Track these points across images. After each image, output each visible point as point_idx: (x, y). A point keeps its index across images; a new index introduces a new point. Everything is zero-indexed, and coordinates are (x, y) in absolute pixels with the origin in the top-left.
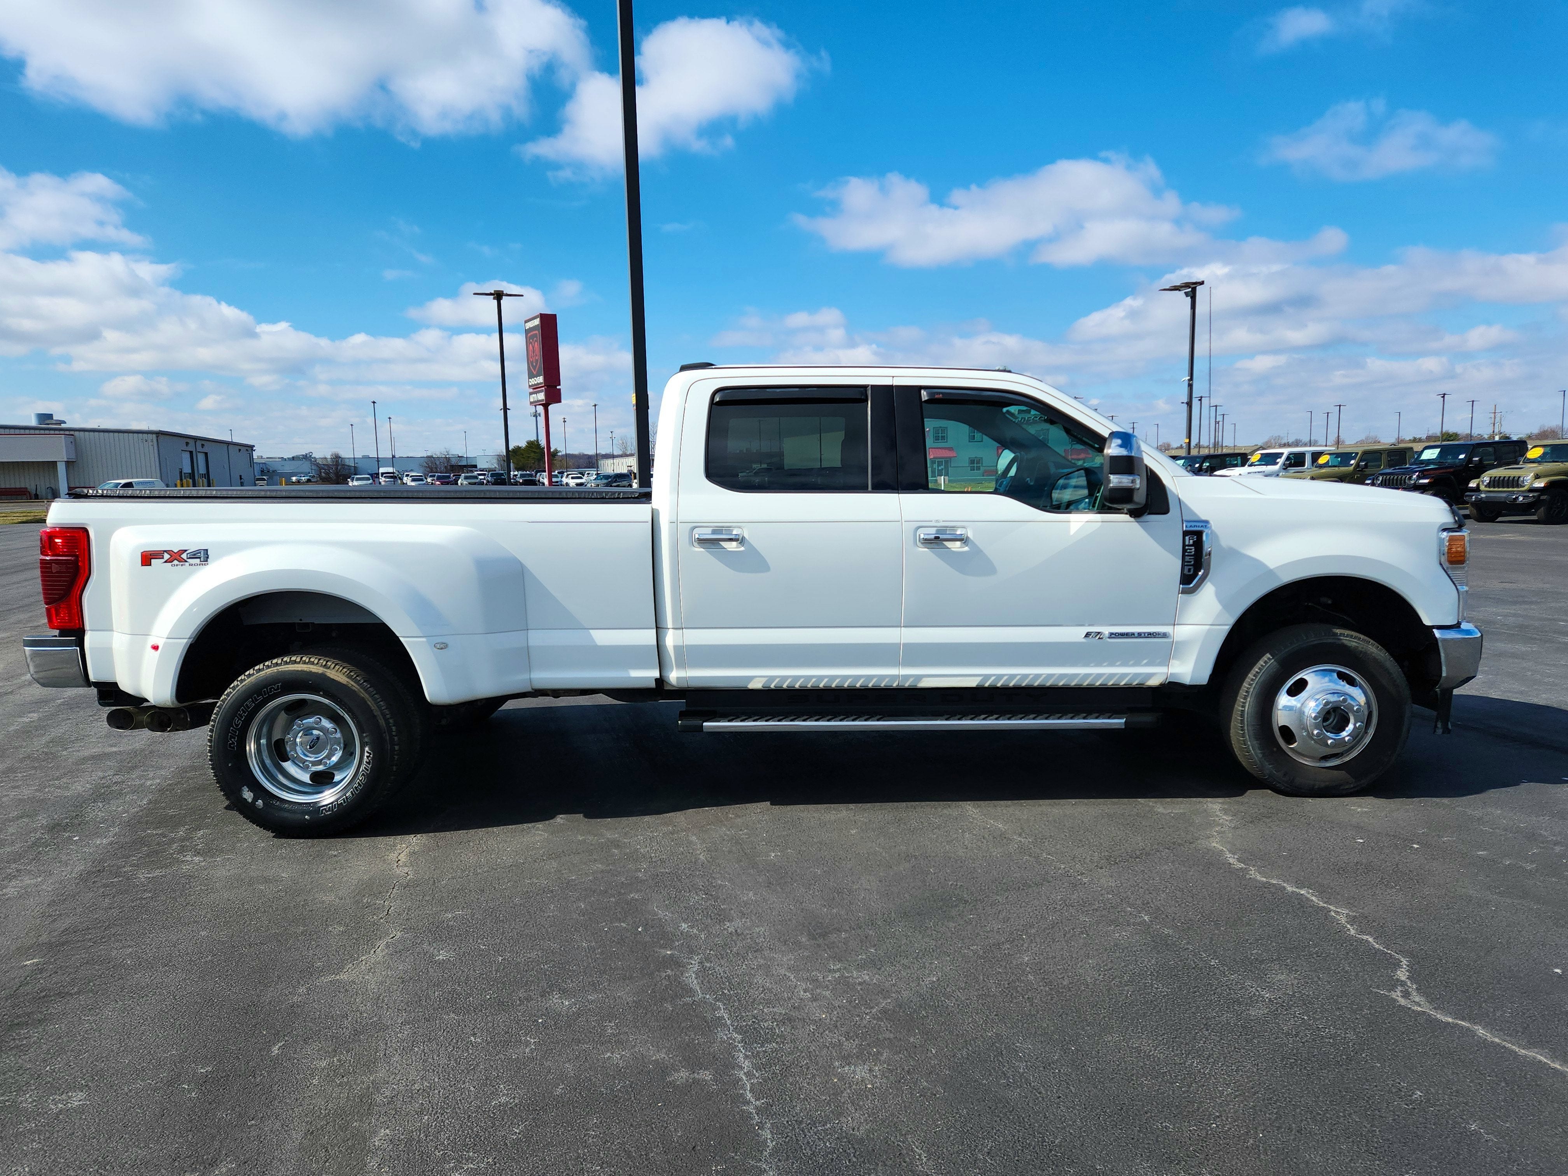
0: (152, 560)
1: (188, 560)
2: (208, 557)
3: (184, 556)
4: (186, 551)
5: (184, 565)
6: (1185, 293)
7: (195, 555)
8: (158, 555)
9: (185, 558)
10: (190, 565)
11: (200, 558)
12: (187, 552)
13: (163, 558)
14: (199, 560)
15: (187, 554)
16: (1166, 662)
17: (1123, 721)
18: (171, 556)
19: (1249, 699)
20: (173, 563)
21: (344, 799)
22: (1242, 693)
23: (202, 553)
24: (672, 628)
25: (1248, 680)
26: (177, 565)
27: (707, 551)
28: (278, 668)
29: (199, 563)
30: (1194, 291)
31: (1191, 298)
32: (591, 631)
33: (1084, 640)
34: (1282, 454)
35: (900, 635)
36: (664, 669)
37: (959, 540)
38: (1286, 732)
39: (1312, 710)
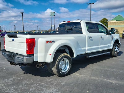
7: (53, 41)
10: (53, 43)
16: (110, 47)
17: (110, 52)
20: (51, 43)
24: (87, 47)
27: (90, 39)
28: (63, 55)
32: (81, 48)
34: (37, 32)
35: (100, 46)
36: (86, 51)
37: (103, 37)
38: (115, 52)
39: (117, 50)
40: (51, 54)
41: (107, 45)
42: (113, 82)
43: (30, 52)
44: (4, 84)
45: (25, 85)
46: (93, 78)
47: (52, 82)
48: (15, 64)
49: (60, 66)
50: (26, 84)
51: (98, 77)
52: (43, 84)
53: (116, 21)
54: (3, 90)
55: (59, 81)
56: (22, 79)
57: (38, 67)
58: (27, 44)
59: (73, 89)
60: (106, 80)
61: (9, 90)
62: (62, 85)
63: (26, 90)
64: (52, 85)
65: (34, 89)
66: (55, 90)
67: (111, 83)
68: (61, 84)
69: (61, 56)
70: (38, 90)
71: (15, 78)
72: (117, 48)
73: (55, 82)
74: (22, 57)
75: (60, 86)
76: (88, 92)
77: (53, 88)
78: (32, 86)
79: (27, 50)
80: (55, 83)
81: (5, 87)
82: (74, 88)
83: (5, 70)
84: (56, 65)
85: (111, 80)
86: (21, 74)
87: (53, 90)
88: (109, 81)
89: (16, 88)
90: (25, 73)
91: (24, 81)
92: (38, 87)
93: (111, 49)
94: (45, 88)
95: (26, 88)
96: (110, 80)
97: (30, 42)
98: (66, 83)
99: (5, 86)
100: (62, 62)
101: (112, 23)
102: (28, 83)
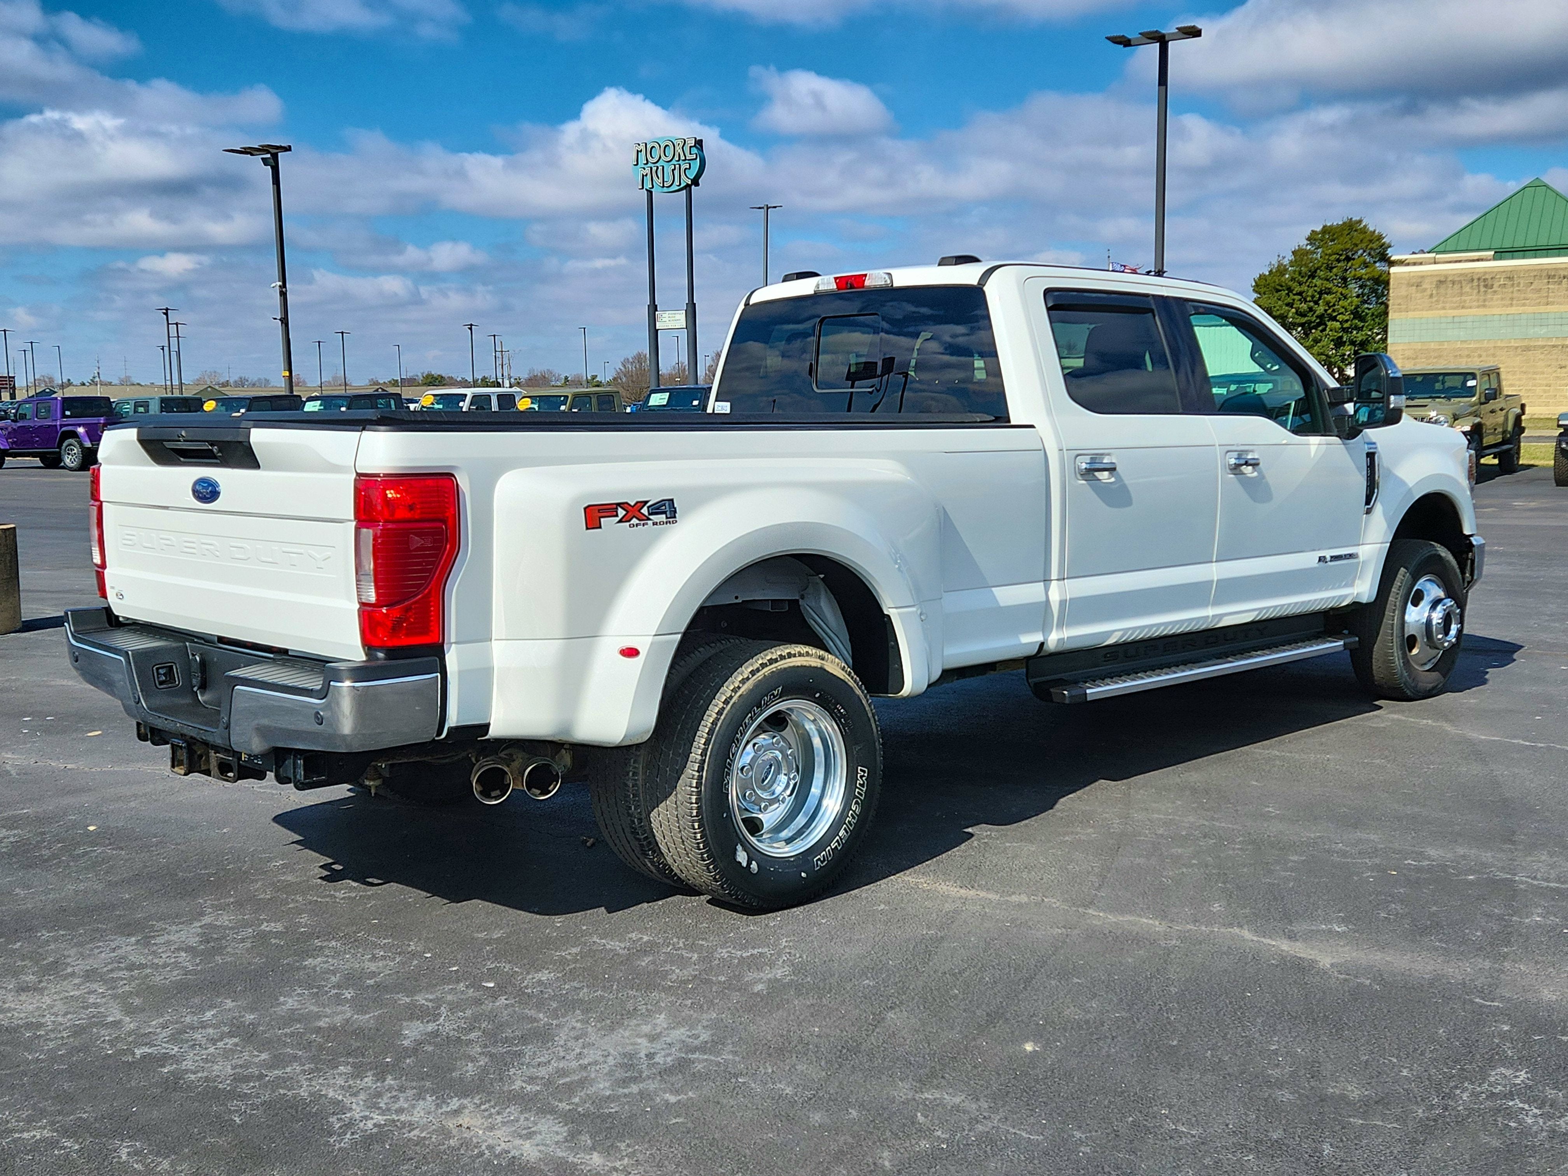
0: (602, 520)
1: (651, 517)
2: (675, 512)
3: (645, 511)
4: (646, 502)
5: (647, 524)
6: (262, 159)
7: (657, 509)
8: (609, 510)
9: (646, 514)
10: (654, 524)
11: (665, 513)
12: (649, 504)
13: (617, 516)
14: (664, 516)
15: (648, 507)
16: (1351, 585)
17: (1342, 643)
18: (627, 512)
19: (1397, 612)
20: (632, 522)
21: (837, 841)
22: (1389, 606)
23: (667, 505)
24: (1057, 580)
25: (1392, 594)
26: (637, 525)
27: (1090, 485)
28: (776, 665)
29: (665, 520)
30: (275, 157)
31: (272, 168)
32: (993, 589)
33: (1317, 565)
34: (466, 395)
35: (1215, 571)
36: (1045, 628)
37: (1255, 465)
38: (1411, 641)
39: (1437, 616)
40: (631, 653)
41: (1308, 560)
42: (1325, 961)
43: (396, 629)
44: (112, 983)
45: (348, 994)
46: (1112, 918)
47: (645, 961)
48: (224, 769)
49: (745, 786)
50: (352, 979)
51: (1163, 915)
52: (544, 976)
53: (1501, 253)
54: (106, 1034)
55: (724, 953)
56: (310, 936)
57: (486, 794)
58: (368, 534)
59: (879, 1020)
60: (1247, 934)
61: (174, 1039)
62: (759, 987)
63: (359, 1033)
64: (650, 986)
65: (447, 1024)
66: (680, 1033)
67: (1301, 967)
68: (750, 976)
69: (745, 670)
70: (492, 1037)
71: (225, 919)
72: (1433, 591)
73: (683, 962)
74: (316, 684)
75: (735, 997)
76: (1029, 1047)
77: (661, 1019)
78: (421, 999)
79: (371, 596)
80: (677, 973)
81: (130, 1011)
82: (891, 1015)
83: (94, 839)
84: (691, 769)
85: (1308, 937)
86: (288, 888)
87: (653, 1038)
88: (1285, 946)
89: (250, 1017)
90: (333, 877)
91: (337, 954)
92: (488, 1006)
93: (1356, 607)
94: (574, 1021)
95: (365, 1019)
96: (1292, 937)
97: (401, 514)
98: (798, 969)
99: (123, 1000)
100: (763, 739)
101: (1442, 281)
102: (373, 967)
